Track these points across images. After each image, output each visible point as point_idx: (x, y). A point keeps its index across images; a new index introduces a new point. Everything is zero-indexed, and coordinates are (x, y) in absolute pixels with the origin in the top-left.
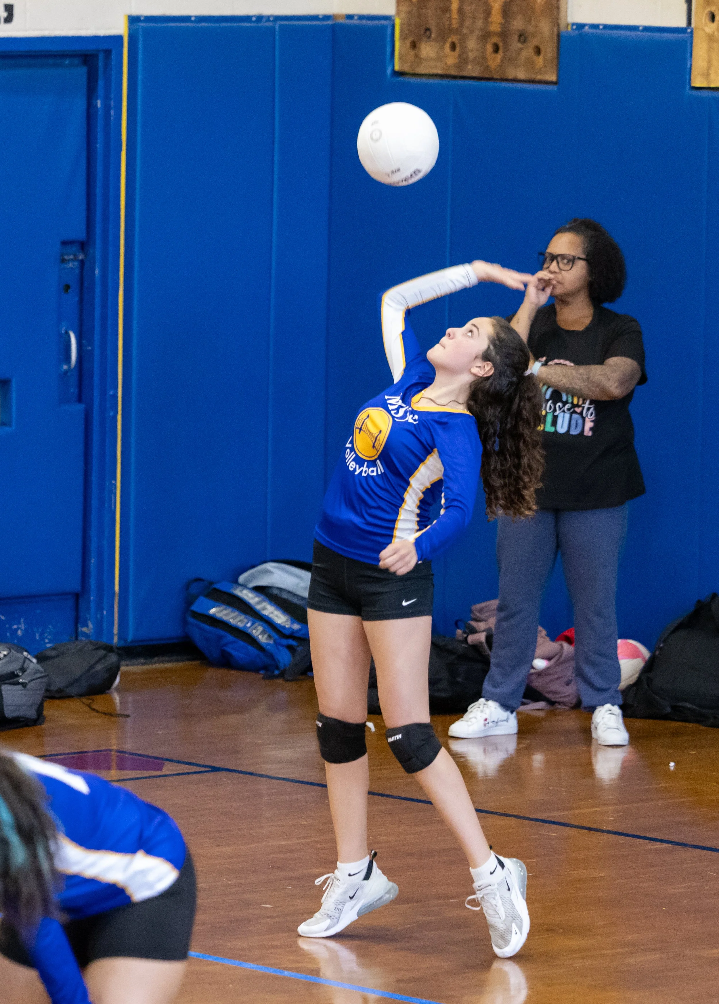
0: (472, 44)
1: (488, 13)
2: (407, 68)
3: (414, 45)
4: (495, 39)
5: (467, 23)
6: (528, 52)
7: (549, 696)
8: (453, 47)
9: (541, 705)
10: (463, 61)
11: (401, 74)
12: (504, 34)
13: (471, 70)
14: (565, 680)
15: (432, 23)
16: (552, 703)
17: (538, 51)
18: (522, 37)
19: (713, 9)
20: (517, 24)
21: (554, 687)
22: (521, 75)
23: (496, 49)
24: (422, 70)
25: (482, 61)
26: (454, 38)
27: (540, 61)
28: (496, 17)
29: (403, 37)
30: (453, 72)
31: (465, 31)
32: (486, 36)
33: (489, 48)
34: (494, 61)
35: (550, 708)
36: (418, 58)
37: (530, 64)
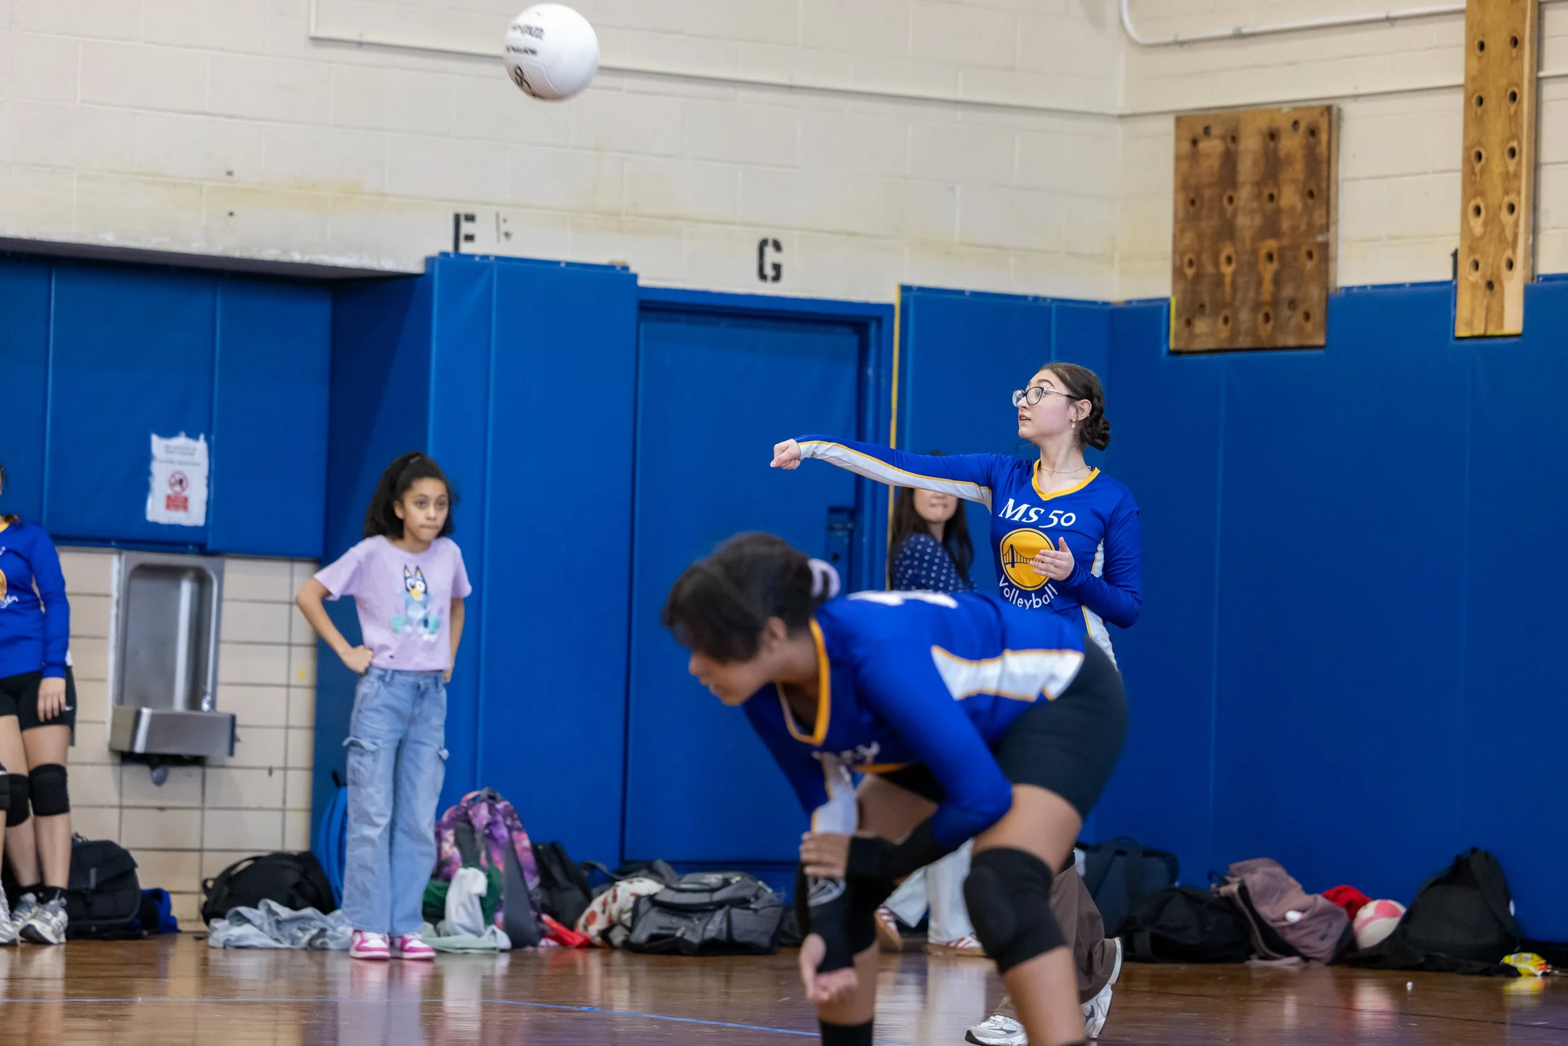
0: (1244, 316)
1: (1260, 283)
2: (1182, 346)
3: (1189, 323)
4: (1266, 309)
5: (1239, 295)
6: (1298, 318)
7: (1304, 951)
8: (1226, 320)
9: (1295, 959)
10: (1235, 334)
11: (1177, 353)
12: (1275, 302)
13: (1243, 342)
14: (1319, 934)
15: (1206, 298)
16: (1306, 959)
17: (1307, 316)
18: (1292, 304)
19: (1477, 257)
20: (1288, 291)
21: (1307, 941)
22: (1291, 341)
23: (1267, 318)
24: (1197, 346)
25: (1253, 332)
26: (1227, 312)
27: (1309, 326)
28: (1268, 287)
29: (1178, 316)
30: (1226, 346)
31: (1237, 303)
32: (1257, 306)
33: (1261, 318)
34: (1265, 330)
35: (1303, 965)
36: (1192, 336)
37: (1300, 330)
